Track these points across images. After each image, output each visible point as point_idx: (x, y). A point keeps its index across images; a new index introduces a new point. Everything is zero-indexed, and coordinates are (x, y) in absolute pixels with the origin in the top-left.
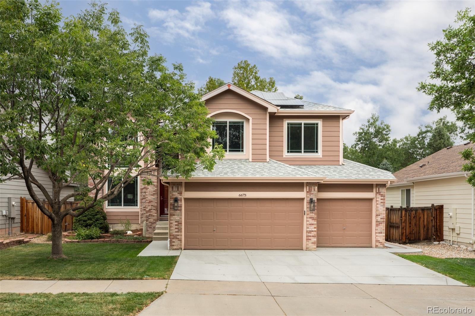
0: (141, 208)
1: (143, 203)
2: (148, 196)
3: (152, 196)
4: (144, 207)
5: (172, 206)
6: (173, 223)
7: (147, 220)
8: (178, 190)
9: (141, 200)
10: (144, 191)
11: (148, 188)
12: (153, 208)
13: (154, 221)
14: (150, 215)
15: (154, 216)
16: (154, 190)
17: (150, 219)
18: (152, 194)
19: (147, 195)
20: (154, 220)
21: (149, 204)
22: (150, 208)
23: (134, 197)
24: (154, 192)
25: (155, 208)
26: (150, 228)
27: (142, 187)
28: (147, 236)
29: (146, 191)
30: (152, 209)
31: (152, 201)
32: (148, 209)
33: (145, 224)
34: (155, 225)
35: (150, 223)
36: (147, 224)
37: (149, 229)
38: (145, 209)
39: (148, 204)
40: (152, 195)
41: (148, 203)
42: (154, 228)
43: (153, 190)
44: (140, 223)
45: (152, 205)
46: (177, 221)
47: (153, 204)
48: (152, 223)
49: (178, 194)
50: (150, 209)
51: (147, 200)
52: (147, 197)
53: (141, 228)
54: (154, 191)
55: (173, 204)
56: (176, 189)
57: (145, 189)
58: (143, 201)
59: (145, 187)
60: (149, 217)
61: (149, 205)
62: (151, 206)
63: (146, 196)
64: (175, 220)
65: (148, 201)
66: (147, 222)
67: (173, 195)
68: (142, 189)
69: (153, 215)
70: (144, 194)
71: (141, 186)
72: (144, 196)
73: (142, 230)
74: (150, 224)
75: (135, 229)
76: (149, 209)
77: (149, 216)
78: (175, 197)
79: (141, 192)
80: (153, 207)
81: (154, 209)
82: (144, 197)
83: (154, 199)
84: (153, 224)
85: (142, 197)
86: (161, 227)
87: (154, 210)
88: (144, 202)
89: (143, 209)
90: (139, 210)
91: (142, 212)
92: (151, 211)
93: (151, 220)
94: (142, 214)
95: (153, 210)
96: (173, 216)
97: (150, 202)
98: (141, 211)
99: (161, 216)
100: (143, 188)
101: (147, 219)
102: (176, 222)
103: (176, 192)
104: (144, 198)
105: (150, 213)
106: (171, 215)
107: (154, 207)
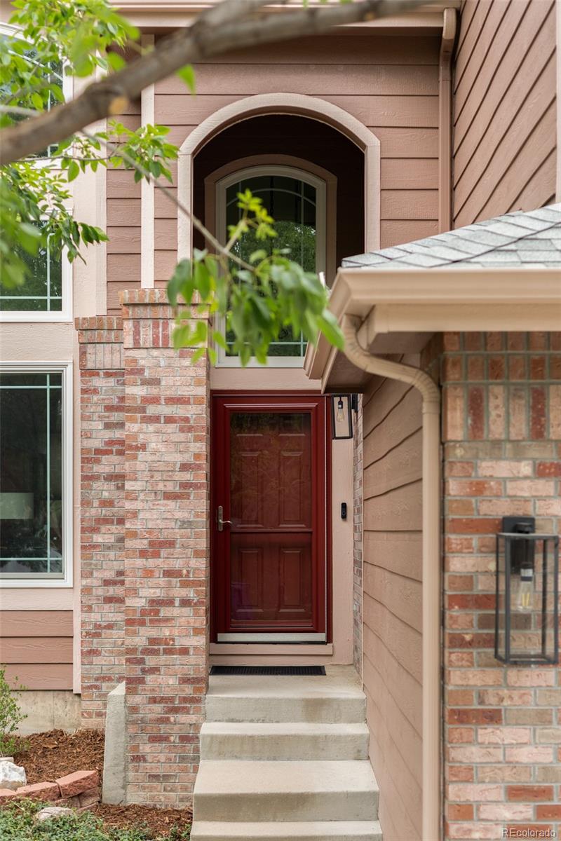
0: (86, 591)
1: (97, 556)
2: (138, 505)
3: (171, 504)
4: (107, 583)
5: (475, 614)
6: (487, 812)
7: (133, 684)
8: (538, 430)
9: (90, 528)
10: (107, 465)
11: (143, 447)
12: (179, 593)
13: (188, 690)
14: (153, 641)
15: (184, 651)
16: (188, 458)
17: (154, 670)
18: (170, 487)
19: (132, 496)
20: (185, 680)
21: (151, 563)
22: (157, 593)
23: (38, 505)
24: (188, 476)
25: (191, 594)
26: (154, 739)
27: (96, 443)
28: (135, 798)
29: (127, 467)
30: (170, 602)
31: (171, 544)
32: (138, 603)
33: (121, 709)
34: (192, 718)
35: (154, 700)
36: (134, 709)
37: (146, 748)
38: (112, 591)
39: (140, 562)
40: (168, 496)
41: (143, 554)
42: (189, 739)
43: (179, 459)
44: (77, 688)
45: (169, 573)
46: (525, 780)
47: (177, 564)
48: (174, 706)
49: (541, 471)
50: (156, 603)
51: (133, 534)
52: (135, 514)
53: (91, 724)
54: (185, 467)
55: (484, 586)
56: (521, 426)
57: (115, 459)
58: (98, 538)
59: (111, 442)
60: (151, 661)
61: (148, 573)
62: (162, 581)
63: (129, 505)
64: (510, 778)
65: (142, 544)
66: (137, 700)
67: (479, 488)
68: (89, 457)
69: (179, 643)
70: (106, 490)
71: (86, 435)
72: (107, 503)
73: (95, 739)
74: (158, 708)
75: (48, 728)
76: (152, 602)
77: (146, 651)
78: (502, 509)
79: (88, 479)
80: (175, 581)
81: (185, 603)
82: (105, 512)
83: (185, 524)
84: (175, 710)
85: (94, 512)
86: (243, 739)
87: (187, 611)
88: (109, 548)
89: (100, 592)
90: (72, 601)
91: (95, 617)
92: (165, 612)
93: (166, 682)
94: (95, 632)
95: (175, 611)
96: (487, 734)
97: (157, 546)
98: (88, 609)
99: (222, 637)
100: (98, 451)
101: (136, 671)
102: (516, 793)
103: (518, 456)
104: (106, 521)
105: (154, 633)
106: (463, 717)
107: (185, 584)
